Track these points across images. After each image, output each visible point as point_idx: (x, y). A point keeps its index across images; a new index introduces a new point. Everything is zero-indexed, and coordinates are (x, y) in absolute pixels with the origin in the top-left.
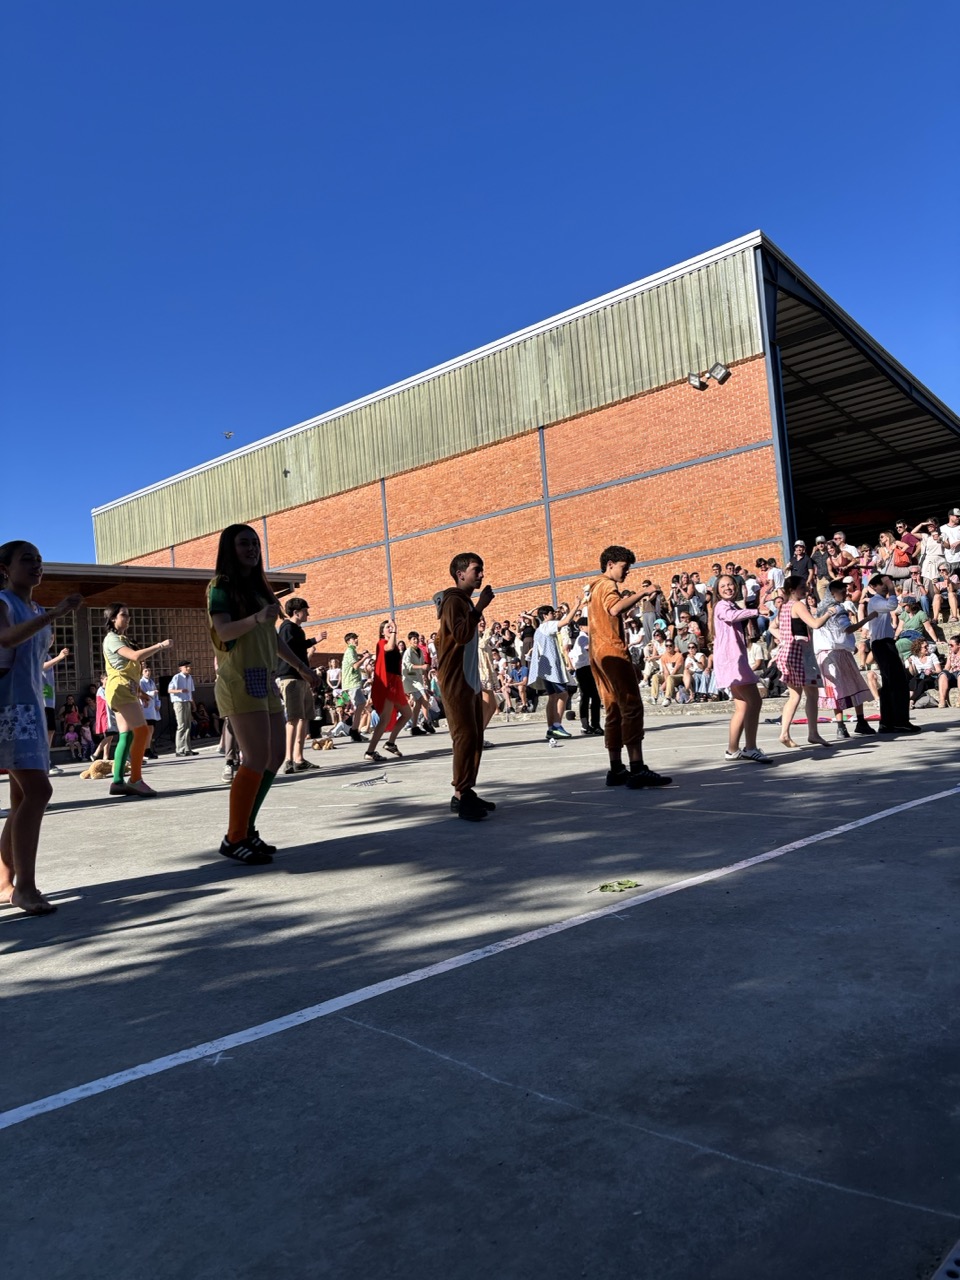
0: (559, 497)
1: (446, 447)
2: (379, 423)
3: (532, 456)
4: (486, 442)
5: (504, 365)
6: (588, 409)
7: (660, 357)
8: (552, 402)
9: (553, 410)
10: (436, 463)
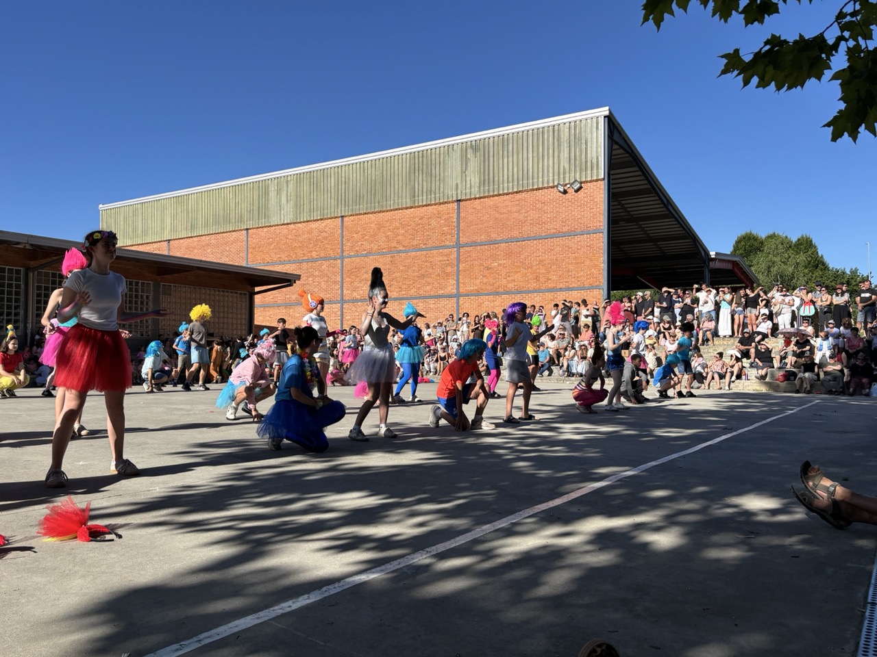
0: (466, 245)
1: (392, 202)
2: (343, 179)
3: (450, 217)
4: (420, 204)
5: (437, 156)
6: (491, 194)
7: (541, 170)
8: (468, 186)
9: (468, 191)
10: (384, 212)
